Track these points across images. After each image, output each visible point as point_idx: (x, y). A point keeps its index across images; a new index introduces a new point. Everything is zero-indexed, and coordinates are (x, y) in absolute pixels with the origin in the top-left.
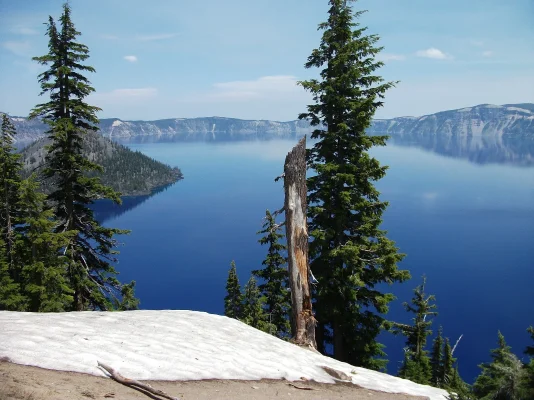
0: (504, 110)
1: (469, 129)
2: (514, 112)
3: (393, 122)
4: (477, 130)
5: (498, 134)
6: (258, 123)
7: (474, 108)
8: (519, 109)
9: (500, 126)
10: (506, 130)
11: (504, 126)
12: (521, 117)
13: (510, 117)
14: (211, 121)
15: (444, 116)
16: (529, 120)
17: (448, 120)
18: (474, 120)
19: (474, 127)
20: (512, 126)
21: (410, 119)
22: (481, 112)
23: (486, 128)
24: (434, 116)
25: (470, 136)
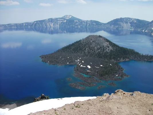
0: (57, 19)
2: (60, 20)
3: (24, 24)
4: (52, 25)
7: (49, 19)
8: (60, 19)
9: (57, 24)
10: (59, 25)
11: (59, 24)
12: (62, 21)
15: (41, 22)
16: (64, 22)
17: (43, 23)
18: (50, 23)
19: (51, 25)
20: (61, 24)
21: (30, 23)
22: (51, 20)
23: (54, 25)
24: (38, 22)
25: (51, 27)
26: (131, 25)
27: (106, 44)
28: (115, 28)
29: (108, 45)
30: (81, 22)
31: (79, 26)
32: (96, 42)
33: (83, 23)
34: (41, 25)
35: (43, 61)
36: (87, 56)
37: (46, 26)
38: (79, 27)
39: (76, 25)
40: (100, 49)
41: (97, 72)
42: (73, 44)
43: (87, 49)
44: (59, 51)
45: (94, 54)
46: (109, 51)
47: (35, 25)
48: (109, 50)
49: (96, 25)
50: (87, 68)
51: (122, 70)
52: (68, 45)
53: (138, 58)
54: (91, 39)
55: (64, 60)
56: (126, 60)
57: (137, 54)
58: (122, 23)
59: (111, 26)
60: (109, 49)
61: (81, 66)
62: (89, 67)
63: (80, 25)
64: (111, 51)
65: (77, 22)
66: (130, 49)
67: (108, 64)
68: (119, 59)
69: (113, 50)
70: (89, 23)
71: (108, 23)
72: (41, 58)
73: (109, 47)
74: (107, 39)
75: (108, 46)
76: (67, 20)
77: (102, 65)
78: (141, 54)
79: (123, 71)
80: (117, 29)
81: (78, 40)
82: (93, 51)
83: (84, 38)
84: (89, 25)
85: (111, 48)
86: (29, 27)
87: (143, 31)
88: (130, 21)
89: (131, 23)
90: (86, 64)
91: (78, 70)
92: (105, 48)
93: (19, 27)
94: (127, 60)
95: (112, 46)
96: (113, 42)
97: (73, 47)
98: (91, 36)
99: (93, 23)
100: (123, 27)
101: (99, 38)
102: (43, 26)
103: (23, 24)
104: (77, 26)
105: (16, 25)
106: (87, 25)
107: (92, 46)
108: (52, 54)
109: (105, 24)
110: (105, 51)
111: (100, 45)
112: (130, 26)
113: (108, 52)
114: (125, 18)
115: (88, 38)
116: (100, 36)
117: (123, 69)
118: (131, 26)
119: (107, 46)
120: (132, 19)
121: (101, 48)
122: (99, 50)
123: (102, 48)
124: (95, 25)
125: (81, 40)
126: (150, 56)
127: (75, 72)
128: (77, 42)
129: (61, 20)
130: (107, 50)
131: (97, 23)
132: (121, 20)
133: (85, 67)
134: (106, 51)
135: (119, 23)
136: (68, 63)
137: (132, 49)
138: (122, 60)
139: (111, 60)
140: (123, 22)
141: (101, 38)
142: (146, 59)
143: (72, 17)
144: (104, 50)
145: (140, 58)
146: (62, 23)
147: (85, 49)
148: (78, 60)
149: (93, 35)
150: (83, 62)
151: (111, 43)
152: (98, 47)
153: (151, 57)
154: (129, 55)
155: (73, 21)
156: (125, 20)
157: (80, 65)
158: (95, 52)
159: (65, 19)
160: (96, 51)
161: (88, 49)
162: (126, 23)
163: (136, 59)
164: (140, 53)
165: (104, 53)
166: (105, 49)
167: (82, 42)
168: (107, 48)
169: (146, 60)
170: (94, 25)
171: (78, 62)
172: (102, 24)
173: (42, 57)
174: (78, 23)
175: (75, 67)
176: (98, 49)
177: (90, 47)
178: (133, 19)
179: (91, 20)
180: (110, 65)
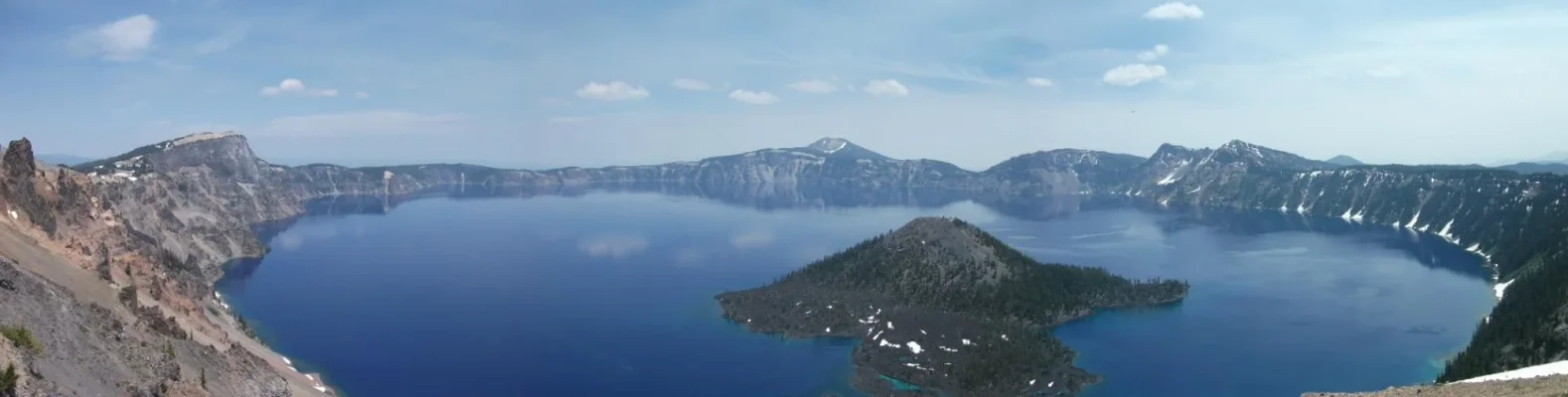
0: (788, 154)
1: (760, 175)
2: (799, 157)
3: (664, 169)
4: (769, 175)
5: (791, 180)
6: (522, 174)
7: (758, 152)
8: (802, 154)
9: (790, 172)
10: (798, 175)
11: (795, 171)
12: (808, 162)
13: (797, 161)
14: (458, 168)
15: (729, 161)
16: (818, 166)
17: (736, 166)
18: (762, 166)
19: (764, 173)
20: (804, 171)
21: (687, 166)
22: (767, 157)
23: (776, 174)
24: (717, 162)
25: (764, 182)
26: (1079, 178)
27: (982, 253)
28: (1017, 193)
29: (993, 258)
30: (882, 164)
31: (874, 182)
32: (945, 244)
33: (893, 170)
34: (726, 175)
35: (726, 316)
36: (907, 302)
37: (746, 177)
38: (877, 184)
39: (864, 179)
40: (957, 274)
41: (950, 370)
42: (850, 254)
43: (906, 272)
44: (790, 278)
45: (934, 292)
46: (997, 280)
47: (706, 172)
48: (994, 277)
49: (941, 179)
50: (909, 353)
51: (1066, 361)
52: (830, 254)
53: (1123, 300)
54: (924, 236)
55: (813, 315)
56: (1077, 314)
57: (1118, 282)
58: (1044, 173)
59: (1001, 181)
60: (995, 273)
61: (884, 343)
62: (915, 347)
63: (878, 176)
64: (1004, 280)
65: (866, 166)
66: (1088, 269)
67: (995, 335)
68: (1048, 313)
69: (1013, 276)
70: (915, 170)
71: (992, 171)
72: (723, 303)
73: (993, 265)
74: (985, 235)
75: (991, 260)
76: (829, 158)
77: (967, 338)
78: (1133, 282)
79: (1075, 363)
80: (1026, 194)
81: (872, 238)
82: (928, 281)
83: (894, 230)
84: (916, 179)
85: (1002, 269)
86: (682, 179)
87: (1128, 193)
88: (1076, 162)
89: (1079, 168)
90: (902, 335)
91: (868, 359)
92: (979, 267)
93: (646, 179)
94: (1082, 313)
95: (1008, 262)
96: (1011, 246)
97: (849, 266)
98: (923, 220)
99: (930, 170)
100: (1050, 187)
101: (954, 231)
102: (733, 177)
103: (658, 167)
104: (868, 180)
105: (635, 171)
106: (906, 177)
107: (925, 261)
108: (764, 289)
109: (976, 175)
110: (980, 281)
111: (960, 257)
112: (1077, 180)
113: (994, 284)
114: (1055, 151)
115: (909, 228)
116: (958, 223)
117: (1073, 353)
118: (1082, 179)
119: (987, 263)
120: (1080, 154)
121: (962, 267)
122: (956, 279)
123: (968, 271)
124: (943, 180)
125: (882, 237)
126: (1165, 284)
127: (856, 366)
128: (866, 245)
129: (808, 158)
130: (988, 278)
131: (947, 170)
132: (1041, 159)
133: (898, 346)
134: (985, 282)
135: (1032, 171)
136: (828, 330)
137: (1096, 266)
138: (1062, 317)
139: (1005, 319)
140: (1051, 168)
141: (964, 232)
142: (1155, 297)
143: (849, 144)
144: (974, 277)
145: (1133, 299)
146: (807, 167)
147: (900, 274)
148: (872, 318)
149: (933, 219)
150: (890, 325)
151: (1002, 251)
152: (951, 263)
153: (1168, 287)
154: (1089, 293)
155: (853, 162)
156: (1055, 160)
157: (879, 340)
158: (937, 284)
159: (819, 154)
160: (942, 280)
161: (909, 274)
162: (1063, 168)
163: (1117, 303)
164: (1126, 278)
165: (975, 291)
166: (979, 273)
167: (887, 242)
168: (989, 268)
169: (1155, 301)
170: (934, 178)
171: (871, 325)
172: (965, 176)
173: (726, 299)
174: (871, 169)
175: (856, 349)
176: (951, 274)
177: (918, 263)
178: (1085, 151)
179: (923, 161)
180: (1000, 339)
